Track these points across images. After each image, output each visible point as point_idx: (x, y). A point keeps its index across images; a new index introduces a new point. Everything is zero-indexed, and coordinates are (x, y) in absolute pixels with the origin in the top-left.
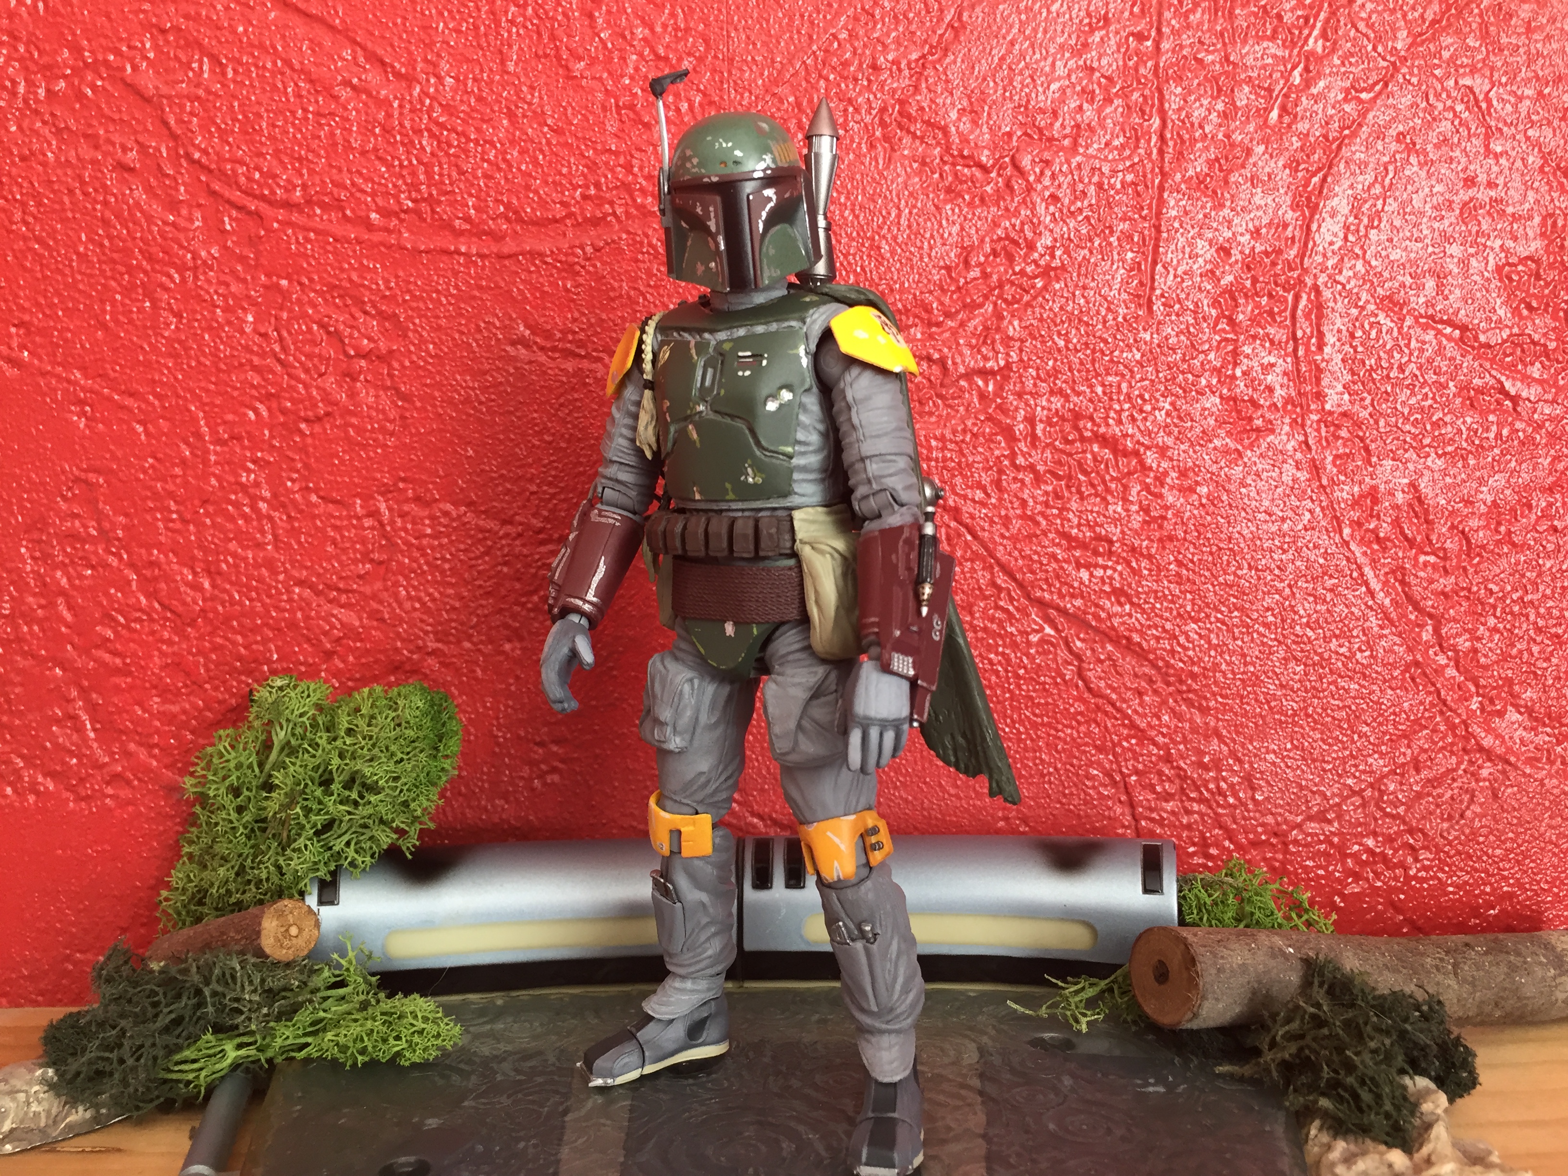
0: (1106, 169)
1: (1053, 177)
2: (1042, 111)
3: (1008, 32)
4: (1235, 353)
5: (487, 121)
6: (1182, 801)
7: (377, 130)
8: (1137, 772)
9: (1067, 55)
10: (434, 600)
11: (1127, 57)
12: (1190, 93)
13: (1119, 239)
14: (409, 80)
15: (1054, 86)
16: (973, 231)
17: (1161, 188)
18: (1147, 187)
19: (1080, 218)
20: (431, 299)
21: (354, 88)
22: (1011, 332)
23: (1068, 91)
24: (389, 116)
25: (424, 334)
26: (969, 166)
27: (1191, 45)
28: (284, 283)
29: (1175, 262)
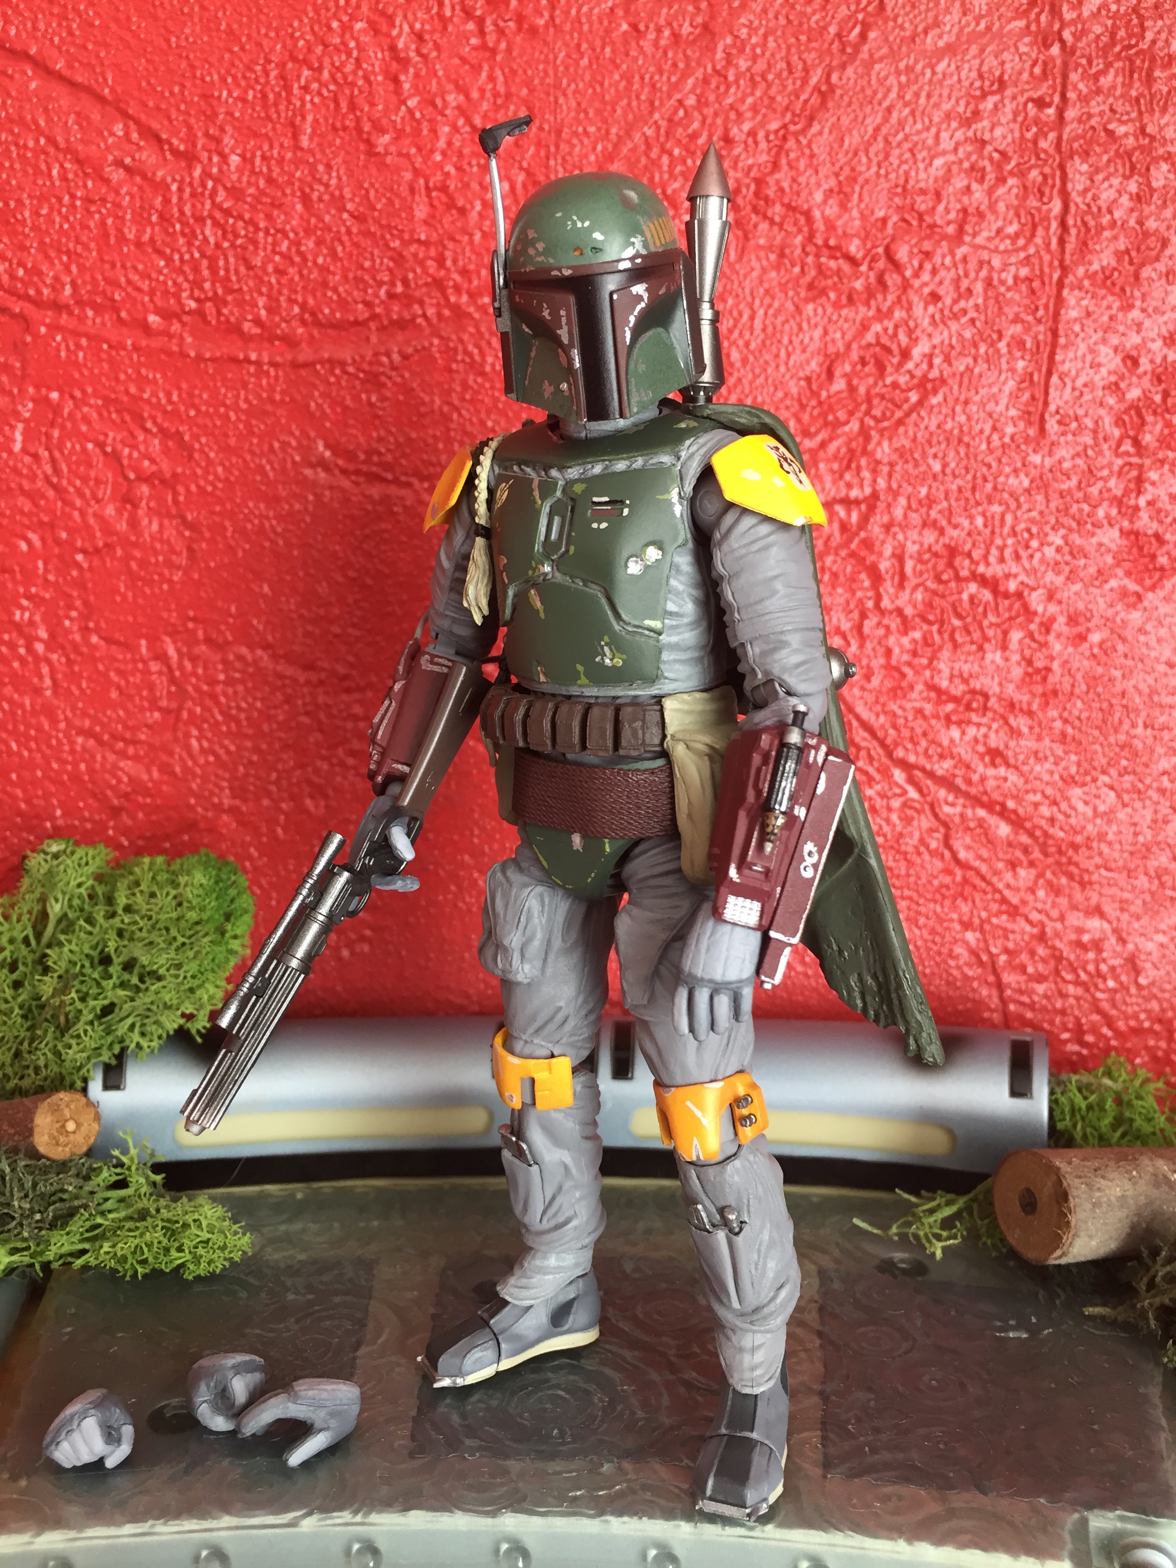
0: (996, 262)
1: (934, 272)
2: (923, 192)
3: (885, 97)
4: (1140, 481)
5: (280, 206)
6: (1056, 983)
7: (154, 218)
8: (1006, 951)
9: (954, 124)
10: (228, 752)
11: (1025, 127)
12: (1097, 171)
13: (1008, 345)
14: (189, 158)
15: (938, 162)
16: (838, 335)
17: (1060, 285)
18: (1043, 283)
19: (964, 320)
20: (220, 416)
21: (127, 169)
22: (879, 455)
23: (955, 168)
24: (167, 201)
25: (212, 455)
26: (836, 258)
27: (1102, 114)
28: (55, 395)
29: (1073, 373)
